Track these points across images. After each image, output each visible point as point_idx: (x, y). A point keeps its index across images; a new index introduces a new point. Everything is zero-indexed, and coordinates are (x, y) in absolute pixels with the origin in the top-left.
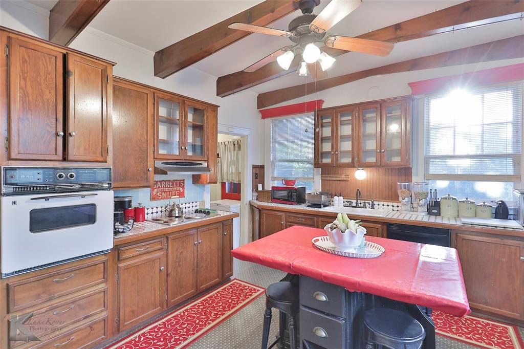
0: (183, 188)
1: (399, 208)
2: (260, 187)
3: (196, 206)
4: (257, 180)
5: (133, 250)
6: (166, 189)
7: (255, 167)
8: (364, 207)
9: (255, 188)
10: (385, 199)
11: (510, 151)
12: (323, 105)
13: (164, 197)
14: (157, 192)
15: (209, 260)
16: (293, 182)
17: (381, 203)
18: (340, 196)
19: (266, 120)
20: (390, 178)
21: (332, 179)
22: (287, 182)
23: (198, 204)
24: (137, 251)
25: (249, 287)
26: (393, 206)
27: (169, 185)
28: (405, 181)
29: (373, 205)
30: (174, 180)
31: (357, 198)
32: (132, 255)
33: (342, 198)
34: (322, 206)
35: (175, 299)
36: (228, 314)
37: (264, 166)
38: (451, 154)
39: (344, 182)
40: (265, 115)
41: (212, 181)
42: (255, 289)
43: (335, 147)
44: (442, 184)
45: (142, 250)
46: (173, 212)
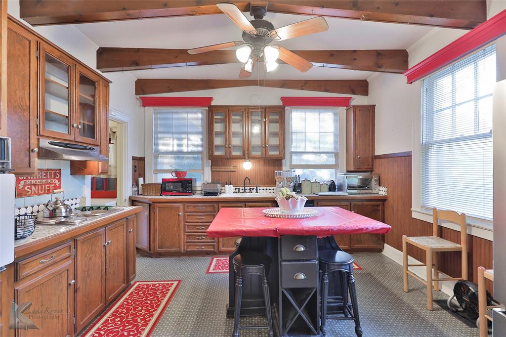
0: (59, 180)
1: (274, 191)
2: (141, 181)
3: (76, 204)
4: (137, 173)
5: (35, 262)
6: (38, 181)
7: (134, 158)
8: (251, 192)
9: (136, 183)
10: (264, 184)
11: (332, 150)
12: (212, 103)
13: (35, 193)
14: (25, 186)
15: (116, 264)
16: (184, 173)
17: (262, 188)
18: (231, 184)
19: (147, 108)
20: (268, 168)
21: (222, 170)
22: (177, 173)
23: (78, 201)
24: (42, 263)
25: (159, 284)
26: (270, 190)
27: (42, 175)
28: (278, 170)
29: (257, 190)
30: (48, 170)
31: (245, 185)
32: (35, 269)
33: (232, 186)
34: (218, 194)
35: (84, 320)
36: (156, 314)
37: (145, 157)
38: (304, 151)
39: (232, 172)
40: (146, 103)
41: (104, 171)
42: (168, 284)
43: (228, 141)
44: (298, 172)
45: (47, 261)
46: (57, 211)
